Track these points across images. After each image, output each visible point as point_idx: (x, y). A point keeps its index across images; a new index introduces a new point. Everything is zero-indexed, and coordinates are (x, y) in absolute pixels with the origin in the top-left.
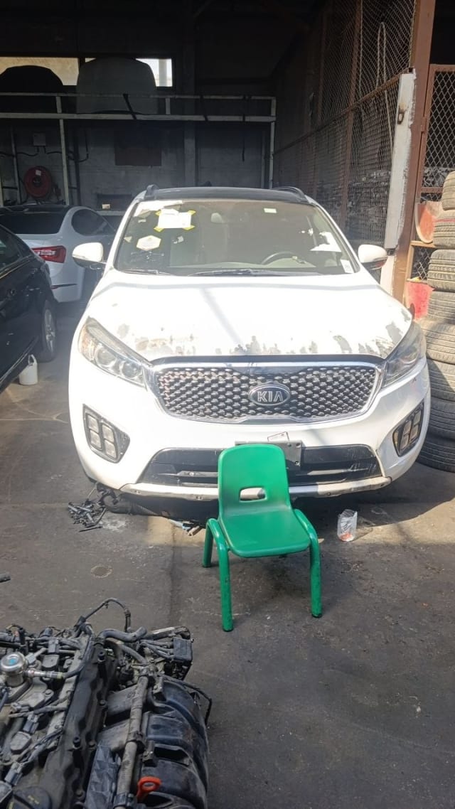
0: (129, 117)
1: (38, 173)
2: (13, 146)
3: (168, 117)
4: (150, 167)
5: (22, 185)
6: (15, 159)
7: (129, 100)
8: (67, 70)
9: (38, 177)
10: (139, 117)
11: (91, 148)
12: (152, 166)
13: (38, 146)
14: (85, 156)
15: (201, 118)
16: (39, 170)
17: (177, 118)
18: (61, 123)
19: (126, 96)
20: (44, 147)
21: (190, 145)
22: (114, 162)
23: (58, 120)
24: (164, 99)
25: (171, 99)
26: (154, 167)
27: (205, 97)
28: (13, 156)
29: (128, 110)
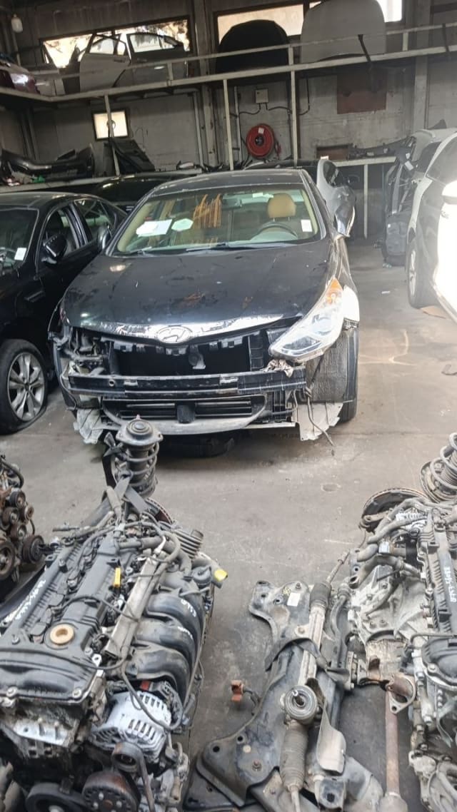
0: (363, 59)
1: (261, 131)
2: (237, 105)
3: (405, 53)
4: (373, 112)
5: (243, 145)
6: (238, 119)
7: (364, 40)
8: (291, 20)
9: (260, 135)
10: (373, 58)
11: (313, 99)
12: (375, 111)
13: (259, 104)
14: (307, 109)
15: (441, 50)
16: (261, 127)
17: (414, 53)
18: (293, 75)
19: (361, 37)
20: (266, 103)
21: (421, 82)
22: (335, 111)
23: (288, 74)
24: (402, 34)
25: (410, 33)
26: (377, 112)
27: (448, 25)
28: (236, 116)
29: (363, 52)
